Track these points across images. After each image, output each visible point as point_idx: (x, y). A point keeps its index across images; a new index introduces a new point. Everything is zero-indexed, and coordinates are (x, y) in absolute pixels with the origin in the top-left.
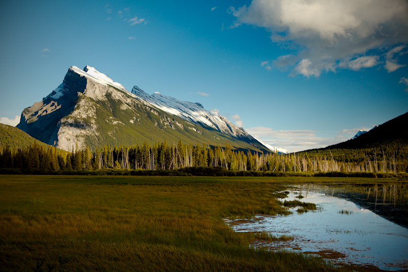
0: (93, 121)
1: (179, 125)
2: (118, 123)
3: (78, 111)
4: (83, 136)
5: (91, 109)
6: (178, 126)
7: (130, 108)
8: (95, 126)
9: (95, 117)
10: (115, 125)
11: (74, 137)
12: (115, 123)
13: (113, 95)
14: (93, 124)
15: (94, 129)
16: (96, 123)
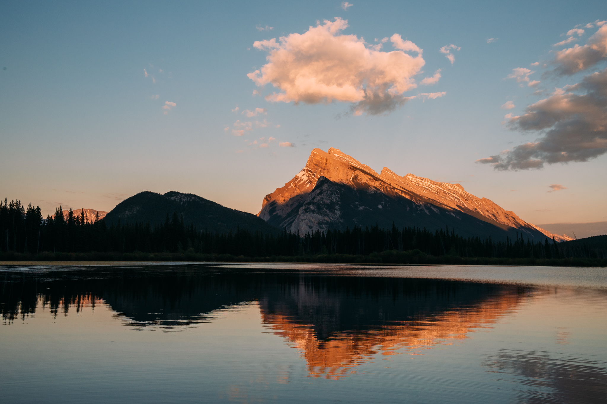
0: (337, 207)
1: (435, 210)
2: (365, 209)
3: (321, 196)
4: (325, 224)
5: (335, 194)
8: (339, 212)
9: (339, 203)
10: (362, 211)
11: (317, 224)
12: (361, 208)
13: (359, 178)
14: (337, 210)
15: (338, 215)
16: (340, 210)
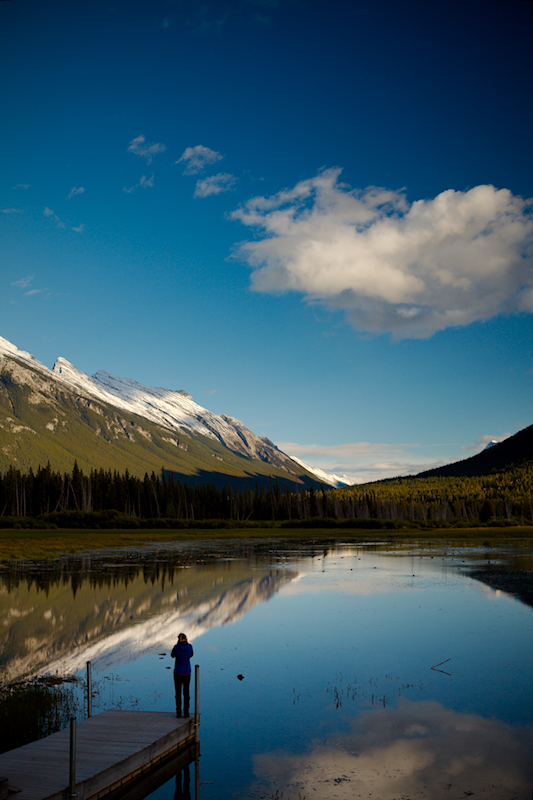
1: (144, 433)
2: (24, 430)
6: (141, 435)
7: (48, 401)
10: (18, 434)
12: (18, 429)
13: (14, 376)
